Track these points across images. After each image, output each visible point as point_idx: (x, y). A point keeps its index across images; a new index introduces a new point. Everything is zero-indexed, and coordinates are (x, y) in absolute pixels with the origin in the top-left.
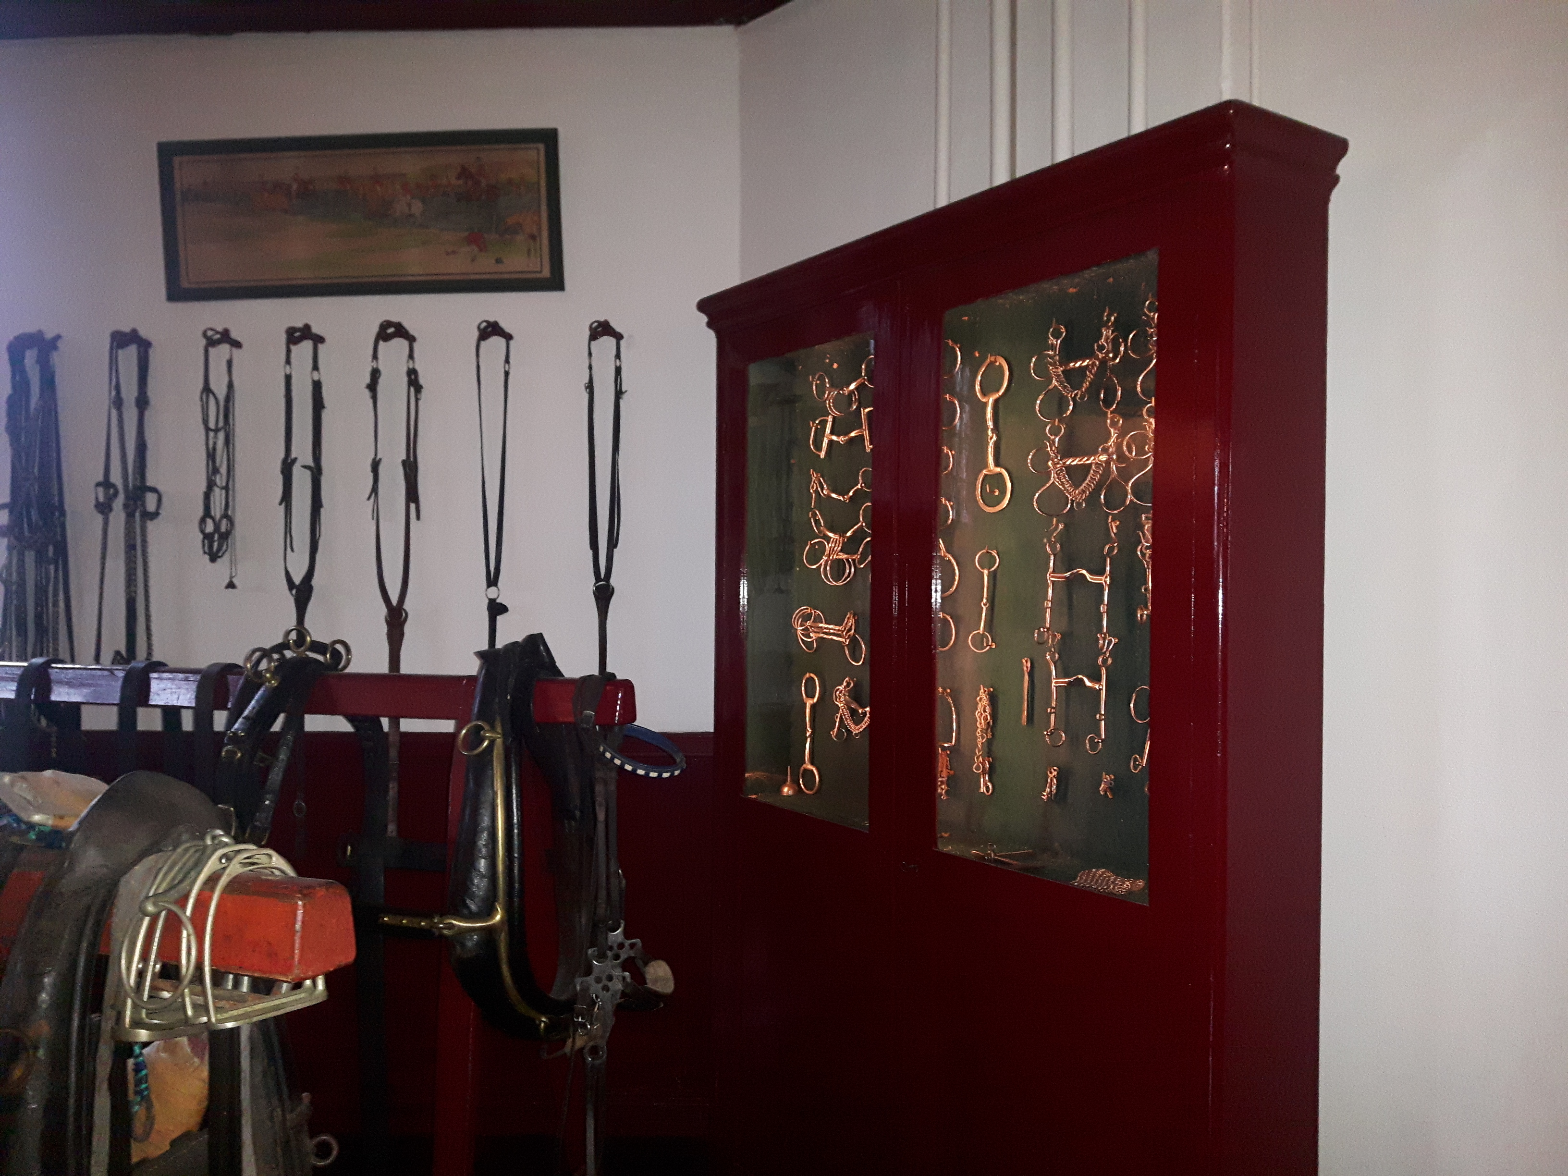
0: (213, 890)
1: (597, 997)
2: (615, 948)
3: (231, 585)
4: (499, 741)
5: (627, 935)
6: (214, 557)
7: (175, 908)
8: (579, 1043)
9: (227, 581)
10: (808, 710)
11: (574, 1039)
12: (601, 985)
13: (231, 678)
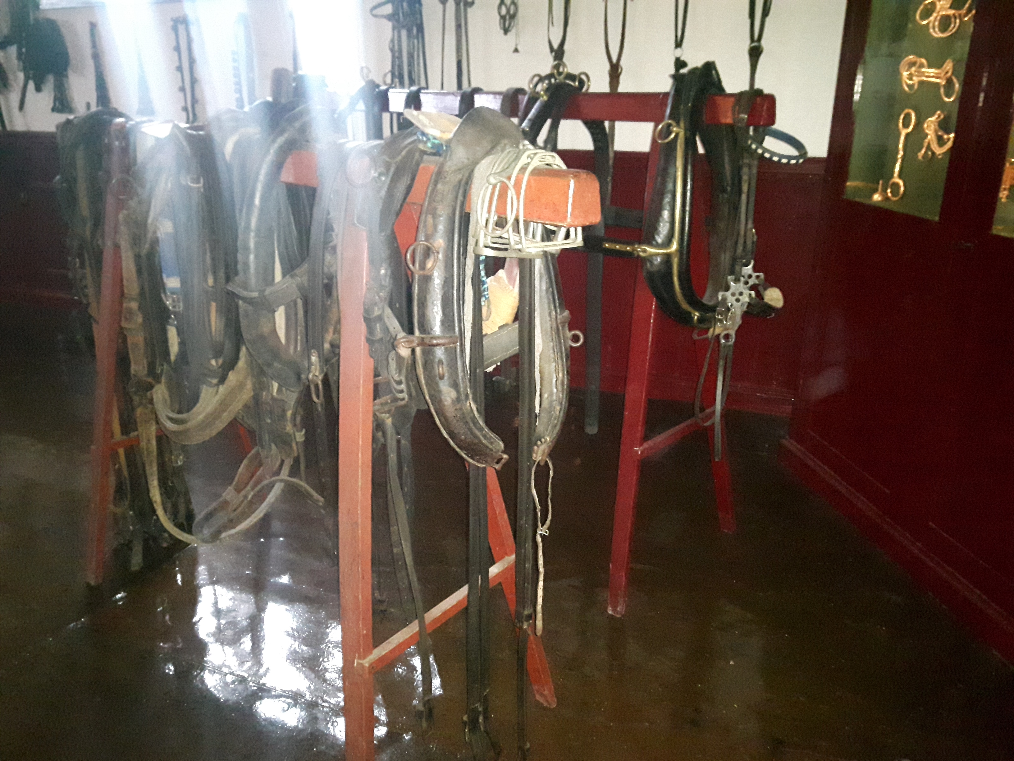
0: (524, 173)
1: (732, 305)
2: (746, 277)
3: (516, 50)
4: (682, 134)
5: (755, 269)
6: (506, 31)
7: (505, 180)
8: (717, 331)
9: (513, 48)
10: (902, 139)
11: (714, 329)
12: (735, 298)
13: (520, 97)
